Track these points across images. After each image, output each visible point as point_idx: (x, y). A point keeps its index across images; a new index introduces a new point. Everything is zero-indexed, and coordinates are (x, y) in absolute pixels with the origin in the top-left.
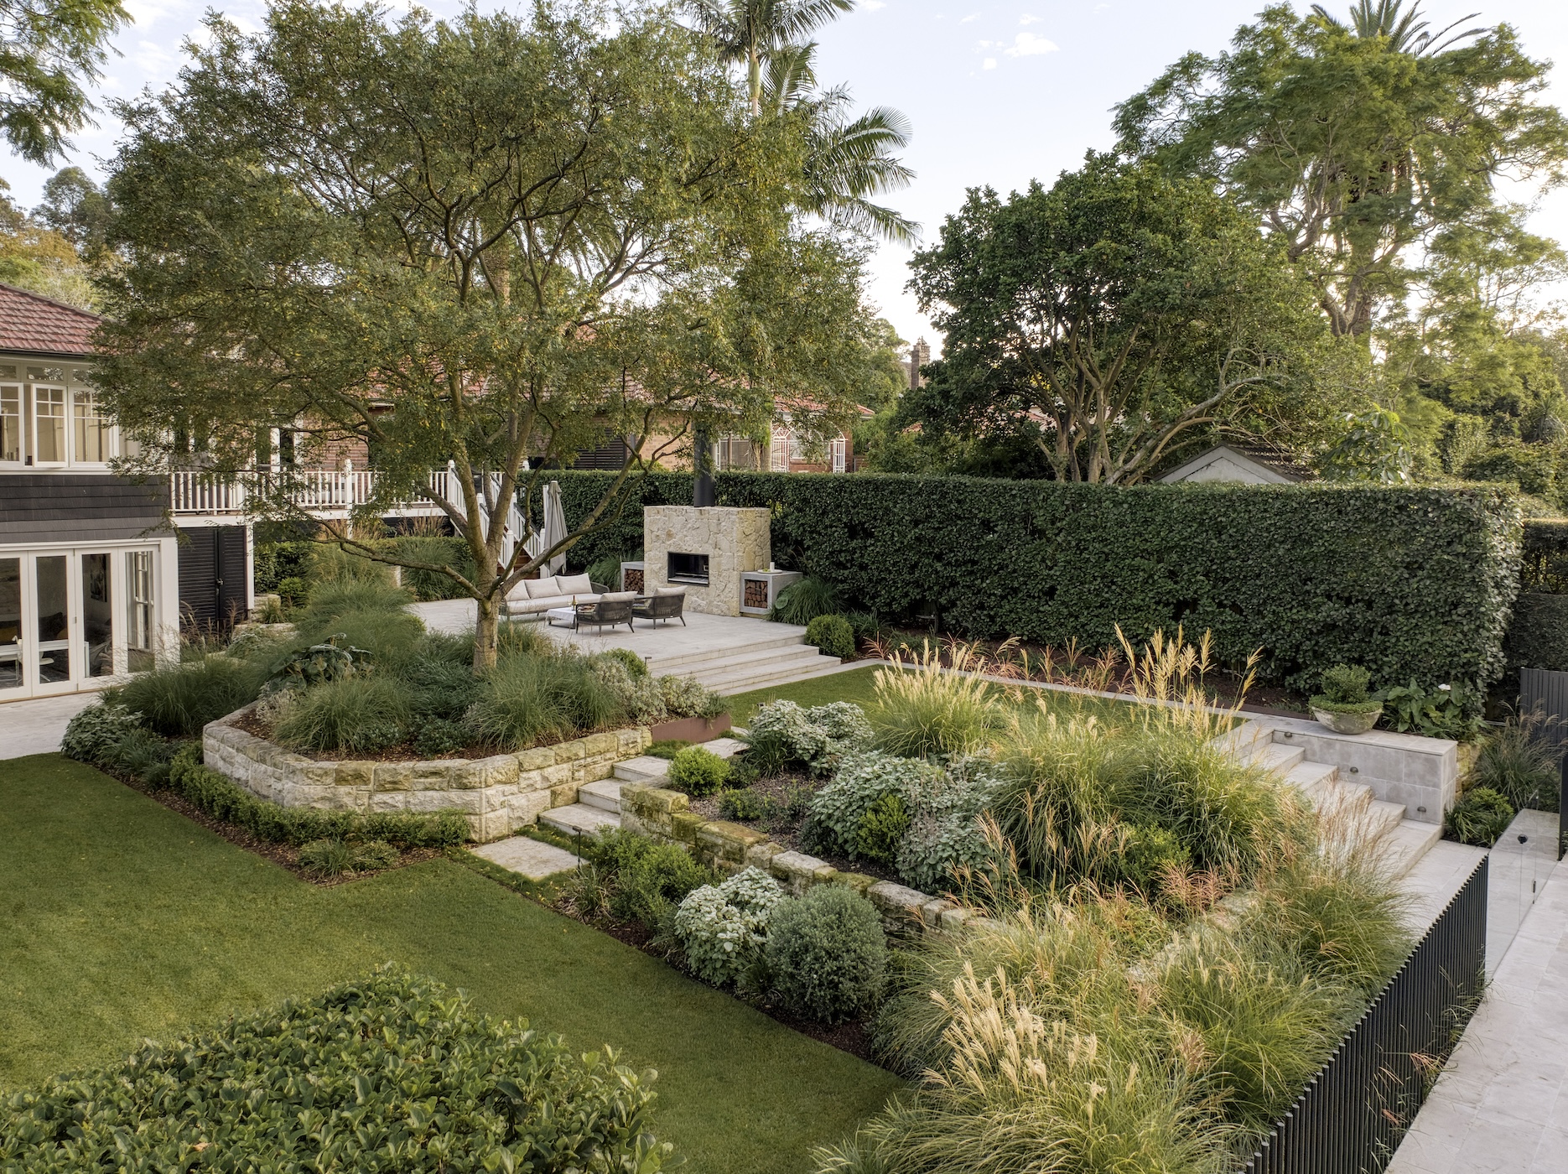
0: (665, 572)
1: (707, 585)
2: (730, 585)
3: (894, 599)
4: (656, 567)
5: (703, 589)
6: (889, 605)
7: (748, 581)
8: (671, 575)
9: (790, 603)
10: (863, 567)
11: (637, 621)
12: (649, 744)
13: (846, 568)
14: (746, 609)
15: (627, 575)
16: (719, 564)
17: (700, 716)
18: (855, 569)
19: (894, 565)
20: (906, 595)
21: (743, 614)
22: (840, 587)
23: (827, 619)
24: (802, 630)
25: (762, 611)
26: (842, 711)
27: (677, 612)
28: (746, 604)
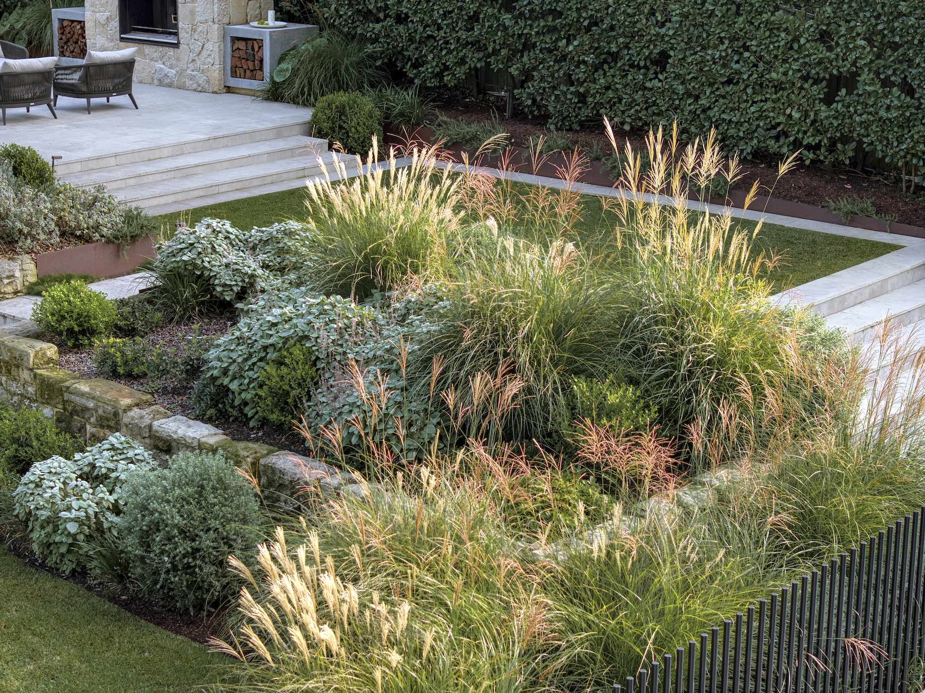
0: (115, 24)
1: (176, 46)
2: (209, 46)
3: (447, 68)
4: (102, 17)
5: (170, 52)
6: (440, 75)
7: (235, 39)
8: (124, 29)
9: (295, 72)
10: (401, 19)
11: (64, 101)
12: (33, 279)
13: (378, 21)
14: (233, 82)
15: (62, 28)
16: (192, 13)
17: (109, 241)
18: (389, 22)
19: (445, 15)
20: (462, 61)
21: (229, 90)
22: (369, 49)
23: (341, 98)
24: (305, 114)
25: (255, 85)
26: (290, 234)
27: (125, 88)
28: (234, 74)
